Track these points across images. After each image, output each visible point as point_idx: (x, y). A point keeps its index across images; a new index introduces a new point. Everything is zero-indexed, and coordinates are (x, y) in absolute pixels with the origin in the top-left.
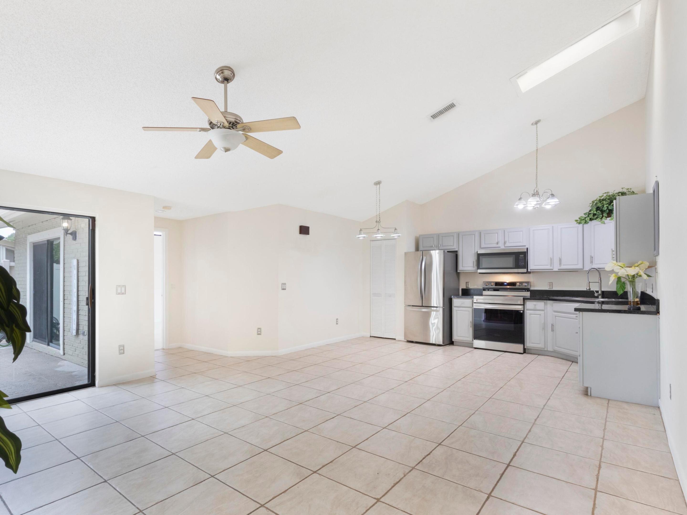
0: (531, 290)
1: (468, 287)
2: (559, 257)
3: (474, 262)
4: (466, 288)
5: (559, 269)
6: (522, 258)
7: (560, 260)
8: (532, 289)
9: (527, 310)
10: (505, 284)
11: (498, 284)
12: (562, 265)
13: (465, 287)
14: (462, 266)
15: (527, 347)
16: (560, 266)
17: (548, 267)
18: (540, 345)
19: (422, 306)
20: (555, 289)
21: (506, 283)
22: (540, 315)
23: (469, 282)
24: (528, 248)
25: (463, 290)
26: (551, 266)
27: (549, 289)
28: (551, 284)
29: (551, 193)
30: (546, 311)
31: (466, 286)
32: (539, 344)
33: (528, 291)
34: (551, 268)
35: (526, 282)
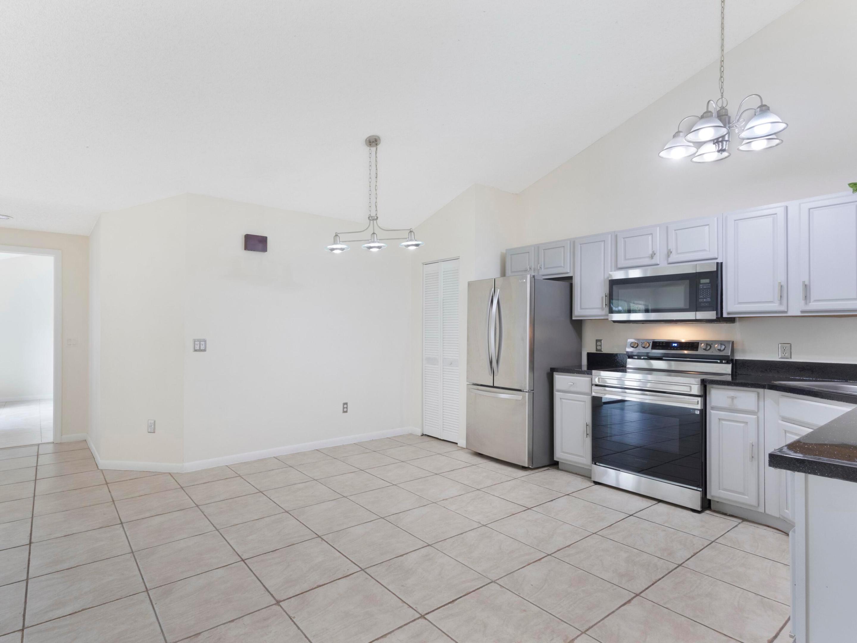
0: (736, 360)
1: (599, 349)
2: (804, 282)
3: (602, 298)
4: (596, 351)
5: (802, 312)
6: (705, 287)
7: (806, 288)
8: (738, 356)
9: (713, 408)
10: (674, 345)
11: (659, 346)
12: (812, 300)
13: (593, 351)
14: (581, 308)
15: (712, 496)
16: (806, 304)
17: (775, 306)
18: (747, 497)
19: (493, 387)
20: (797, 358)
21: (675, 343)
22: (746, 423)
23: (602, 340)
24: (722, 263)
25: (589, 355)
26: (781, 304)
27: (781, 358)
28: (788, 347)
29: (760, 104)
30: (761, 414)
31: (597, 349)
32: (743, 494)
33: (728, 363)
34: (783, 308)
35: (721, 343)
